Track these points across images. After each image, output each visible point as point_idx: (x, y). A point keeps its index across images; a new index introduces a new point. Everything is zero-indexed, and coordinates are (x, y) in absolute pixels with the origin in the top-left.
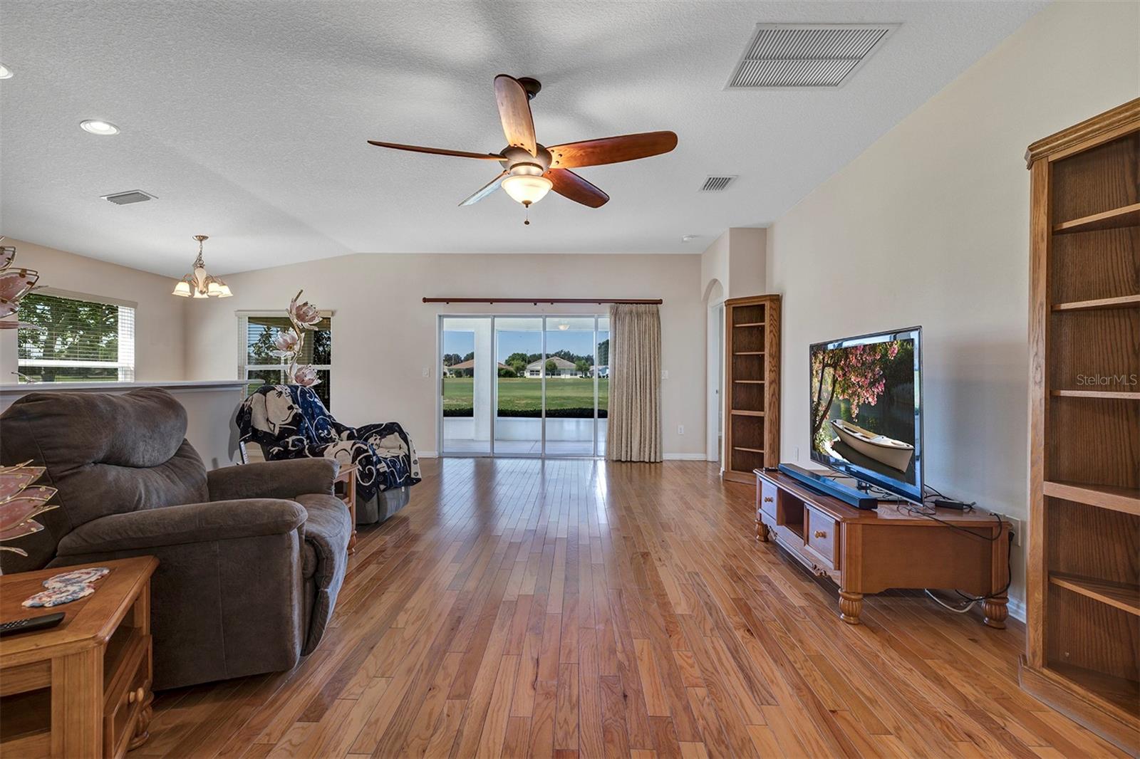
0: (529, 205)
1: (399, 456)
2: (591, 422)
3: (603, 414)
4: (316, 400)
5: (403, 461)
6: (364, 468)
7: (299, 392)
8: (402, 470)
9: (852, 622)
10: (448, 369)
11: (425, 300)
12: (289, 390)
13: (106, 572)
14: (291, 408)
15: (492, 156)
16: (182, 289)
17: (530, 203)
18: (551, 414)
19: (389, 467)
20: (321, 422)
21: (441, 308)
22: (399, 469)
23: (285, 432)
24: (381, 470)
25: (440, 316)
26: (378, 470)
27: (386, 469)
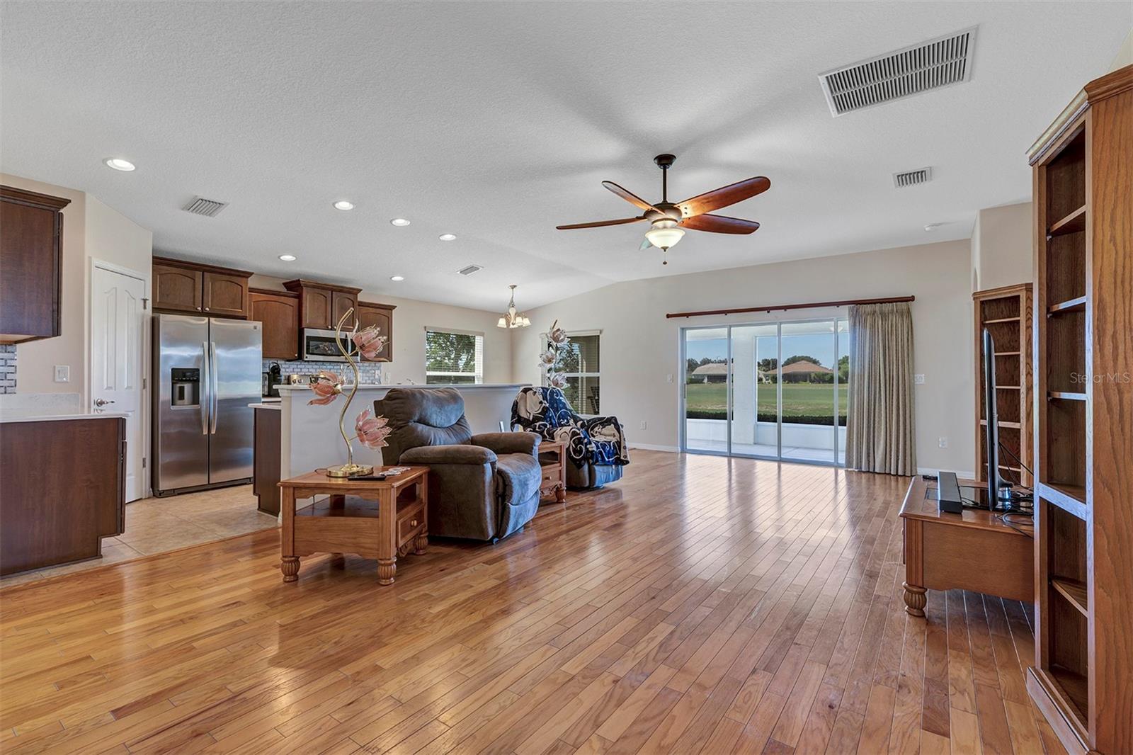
0: (667, 250)
1: (610, 442)
2: (831, 429)
3: (843, 422)
4: (561, 398)
5: (614, 445)
6: (576, 446)
7: (548, 392)
8: (611, 452)
9: (916, 614)
10: (764, 375)
11: (668, 316)
12: (541, 391)
13: (409, 469)
14: (541, 403)
15: (638, 218)
16: (502, 323)
17: (667, 248)
18: (785, 420)
19: (598, 447)
20: (563, 413)
21: (683, 322)
22: (609, 451)
23: (536, 419)
24: (590, 449)
25: (683, 329)
26: (587, 449)
27: (595, 449)
